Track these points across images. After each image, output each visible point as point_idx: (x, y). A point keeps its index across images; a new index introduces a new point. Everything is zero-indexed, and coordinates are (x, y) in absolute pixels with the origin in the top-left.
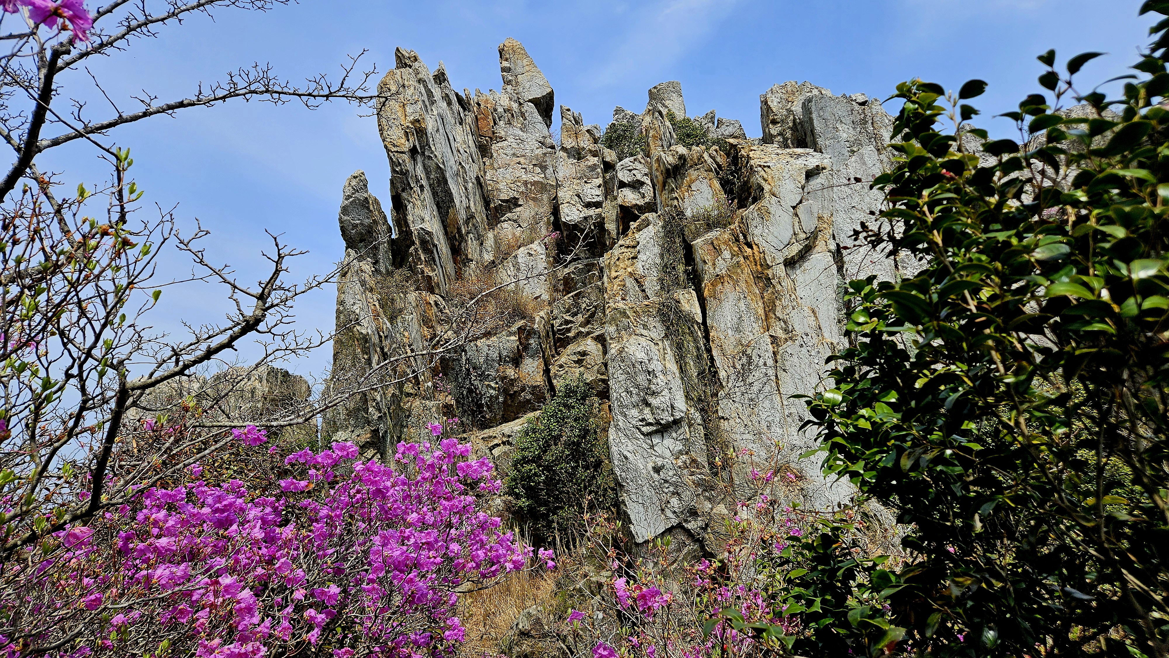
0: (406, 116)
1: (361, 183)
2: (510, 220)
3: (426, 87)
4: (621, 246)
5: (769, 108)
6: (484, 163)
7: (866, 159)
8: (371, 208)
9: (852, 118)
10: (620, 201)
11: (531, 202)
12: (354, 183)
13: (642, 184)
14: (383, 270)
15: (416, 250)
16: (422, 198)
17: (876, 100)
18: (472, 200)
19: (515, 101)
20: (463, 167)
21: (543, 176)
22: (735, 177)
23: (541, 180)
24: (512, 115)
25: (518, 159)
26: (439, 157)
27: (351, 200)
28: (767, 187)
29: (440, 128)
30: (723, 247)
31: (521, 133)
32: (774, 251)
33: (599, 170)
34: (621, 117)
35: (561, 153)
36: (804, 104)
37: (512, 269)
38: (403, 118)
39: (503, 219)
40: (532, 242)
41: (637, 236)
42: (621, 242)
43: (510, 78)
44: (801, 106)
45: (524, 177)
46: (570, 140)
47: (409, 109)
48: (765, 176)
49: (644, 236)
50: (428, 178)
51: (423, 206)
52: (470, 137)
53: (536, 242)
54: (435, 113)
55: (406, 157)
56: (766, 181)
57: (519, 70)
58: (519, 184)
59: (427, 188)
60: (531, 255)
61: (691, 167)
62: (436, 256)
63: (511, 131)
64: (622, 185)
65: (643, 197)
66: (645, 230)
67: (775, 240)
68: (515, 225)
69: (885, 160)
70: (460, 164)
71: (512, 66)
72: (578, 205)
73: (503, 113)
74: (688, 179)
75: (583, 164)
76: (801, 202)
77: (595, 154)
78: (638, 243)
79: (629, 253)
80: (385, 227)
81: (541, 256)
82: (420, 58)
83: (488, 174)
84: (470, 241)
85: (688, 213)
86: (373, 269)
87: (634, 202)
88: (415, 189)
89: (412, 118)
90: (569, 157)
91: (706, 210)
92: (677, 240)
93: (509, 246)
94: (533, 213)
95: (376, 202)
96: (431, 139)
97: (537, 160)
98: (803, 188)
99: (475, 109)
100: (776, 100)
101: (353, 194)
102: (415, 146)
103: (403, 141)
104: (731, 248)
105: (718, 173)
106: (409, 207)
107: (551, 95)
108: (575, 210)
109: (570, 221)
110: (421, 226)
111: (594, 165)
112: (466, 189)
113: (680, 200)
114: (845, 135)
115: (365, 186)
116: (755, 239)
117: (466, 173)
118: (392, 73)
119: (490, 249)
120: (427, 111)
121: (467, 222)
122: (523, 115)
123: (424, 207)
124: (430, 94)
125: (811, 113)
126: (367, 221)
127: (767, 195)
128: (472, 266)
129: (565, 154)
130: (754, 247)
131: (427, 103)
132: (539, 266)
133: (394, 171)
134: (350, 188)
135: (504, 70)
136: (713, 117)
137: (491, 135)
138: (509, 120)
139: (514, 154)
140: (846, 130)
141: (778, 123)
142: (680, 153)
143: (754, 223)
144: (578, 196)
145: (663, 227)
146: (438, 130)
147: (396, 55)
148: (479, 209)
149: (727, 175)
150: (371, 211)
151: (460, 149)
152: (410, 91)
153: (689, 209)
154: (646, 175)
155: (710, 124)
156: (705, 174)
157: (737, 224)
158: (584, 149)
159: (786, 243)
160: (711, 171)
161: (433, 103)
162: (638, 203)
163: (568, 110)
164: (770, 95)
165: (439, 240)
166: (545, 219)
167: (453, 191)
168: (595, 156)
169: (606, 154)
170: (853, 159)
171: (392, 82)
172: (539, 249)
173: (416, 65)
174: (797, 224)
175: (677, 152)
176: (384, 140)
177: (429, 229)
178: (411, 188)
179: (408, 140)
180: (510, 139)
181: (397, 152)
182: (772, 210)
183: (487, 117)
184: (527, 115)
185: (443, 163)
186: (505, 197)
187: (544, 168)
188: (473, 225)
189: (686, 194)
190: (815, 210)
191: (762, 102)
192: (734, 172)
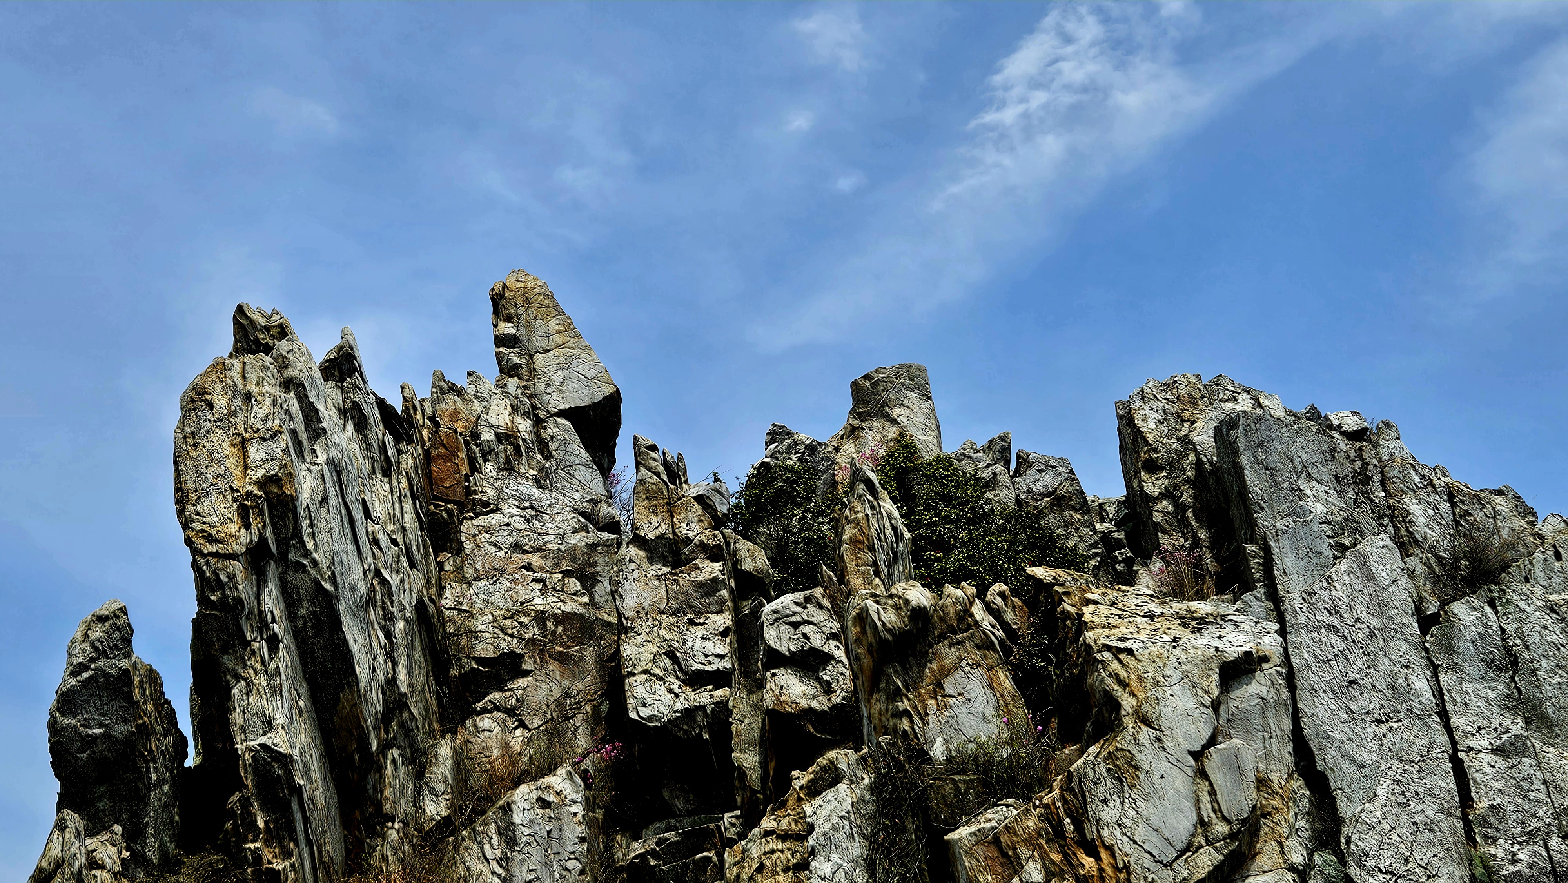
0: (246, 467)
1: (116, 635)
2: (497, 708)
3: (303, 398)
4: (768, 833)
5: (1137, 433)
6: (441, 565)
7: (1375, 567)
8: (137, 695)
9: (1334, 468)
10: (769, 699)
11: (553, 666)
12: (97, 633)
13: (827, 658)
14: (152, 853)
15: (245, 803)
16: (272, 667)
17: (1387, 425)
18: (402, 662)
19: (526, 415)
20: (384, 582)
21: (586, 599)
22: (1050, 662)
23: (581, 610)
24: (517, 449)
25: (527, 558)
26: (324, 564)
27: (86, 675)
28: (1127, 703)
29: (332, 493)
30: (1024, 851)
31: (536, 492)
32: (1153, 866)
33: (724, 593)
34: (782, 447)
35: (633, 551)
36: (1218, 430)
37: (495, 840)
38: (238, 473)
39: (480, 705)
40: (551, 769)
41: (808, 809)
42: (767, 823)
43: (516, 360)
44: (1211, 432)
45: (539, 603)
46: (655, 521)
47: (256, 453)
48: (1123, 674)
49: (828, 808)
50: (291, 615)
51: (272, 688)
52: (408, 506)
53: (562, 771)
54: (322, 458)
55: (237, 567)
56: (1124, 684)
57: (539, 343)
58: (525, 620)
59: (287, 640)
60: (544, 804)
61: (942, 636)
62: (298, 816)
63: (512, 486)
64: (776, 660)
65: (828, 689)
66: (829, 794)
67: (1154, 838)
68: (511, 723)
69: (1420, 569)
70: (378, 573)
71: (523, 334)
72: (672, 679)
73: (494, 444)
74: (935, 666)
75: (684, 579)
76: (1212, 741)
77: (714, 554)
78: (811, 828)
79: (785, 854)
80: (168, 741)
81: (574, 809)
82: (295, 327)
83: (448, 594)
84: (389, 767)
85: (938, 751)
86: (126, 854)
87: (804, 703)
88: (256, 645)
89: (261, 472)
90: (651, 560)
91: (981, 746)
92: (911, 825)
93: (492, 778)
94: (557, 693)
95: (153, 678)
96: (305, 523)
97: (574, 559)
98: (1216, 705)
99: (425, 433)
100: (1153, 417)
101: (93, 660)
102: (263, 539)
103: (233, 528)
104: (1044, 856)
105: (1007, 652)
106: (235, 691)
107: (613, 403)
108: (662, 690)
109: (651, 718)
110: (263, 740)
111: (714, 580)
112: (389, 635)
113: (916, 719)
114: (1319, 508)
115: (127, 641)
116: (1105, 833)
117: (390, 595)
118: (220, 367)
119: (441, 787)
120: (300, 454)
121: (385, 719)
122: (543, 447)
123: (275, 690)
124: (311, 414)
125: (1236, 453)
126: (122, 728)
127: (1129, 722)
128: (393, 835)
129: (642, 553)
130: (1104, 855)
131: (303, 436)
132: (567, 834)
133: (203, 600)
134: (86, 646)
135: (501, 341)
136: (1006, 450)
137: (459, 495)
138: (508, 461)
139: (517, 547)
140: (1322, 495)
141: (1162, 469)
142: (914, 603)
143: (1100, 791)
144: (671, 655)
145: (872, 789)
146: (324, 500)
147: (236, 322)
148: (419, 683)
149: (1031, 657)
150: (136, 705)
151: (381, 536)
152: (260, 411)
153: (939, 740)
154: (834, 636)
155: (999, 468)
156: (977, 655)
157: (1056, 793)
158: (688, 541)
159: (1180, 846)
160: (991, 646)
161: (316, 431)
162: (815, 704)
163: (653, 448)
164: (1138, 404)
165: (307, 774)
166: (588, 708)
167: (354, 648)
168: (714, 559)
169: (742, 553)
170: (1344, 566)
171: (218, 387)
172: (567, 789)
173: (283, 346)
174: (1205, 798)
175: (907, 602)
176: (185, 527)
177: (283, 749)
178: (247, 644)
179: (247, 526)
180: (510, 509)
181: (216, 555)
182: (1143, 758)
183: (452, 454)
184: (553, 446)
185: (333, 580)
186: (484, 650)
187: (589, 581)
188: (401, 725)
189: (931, 702)
190: (1249, 761)
191: (1120, 418)
192: (1049, 649)
